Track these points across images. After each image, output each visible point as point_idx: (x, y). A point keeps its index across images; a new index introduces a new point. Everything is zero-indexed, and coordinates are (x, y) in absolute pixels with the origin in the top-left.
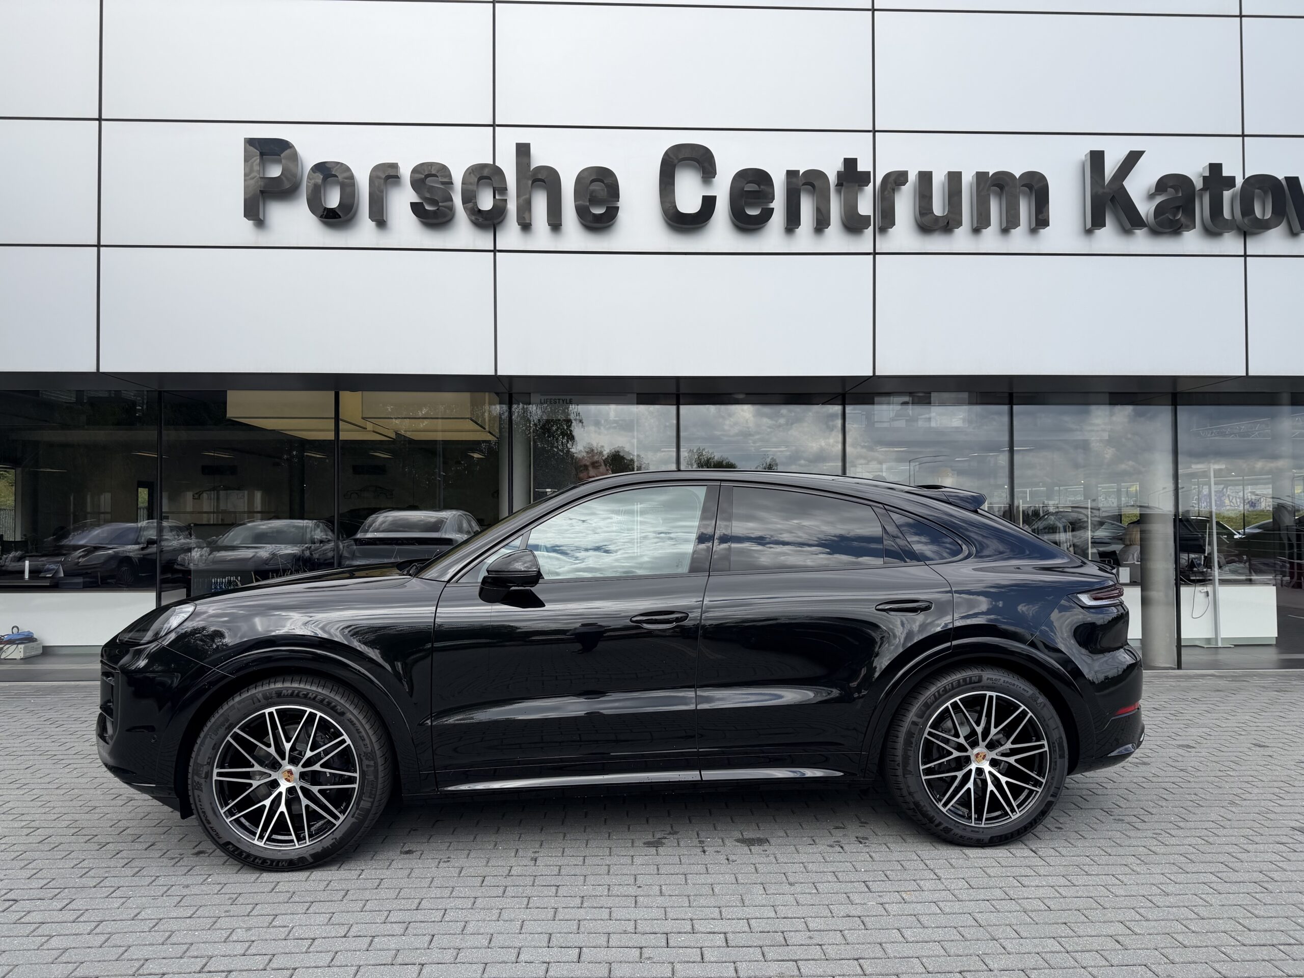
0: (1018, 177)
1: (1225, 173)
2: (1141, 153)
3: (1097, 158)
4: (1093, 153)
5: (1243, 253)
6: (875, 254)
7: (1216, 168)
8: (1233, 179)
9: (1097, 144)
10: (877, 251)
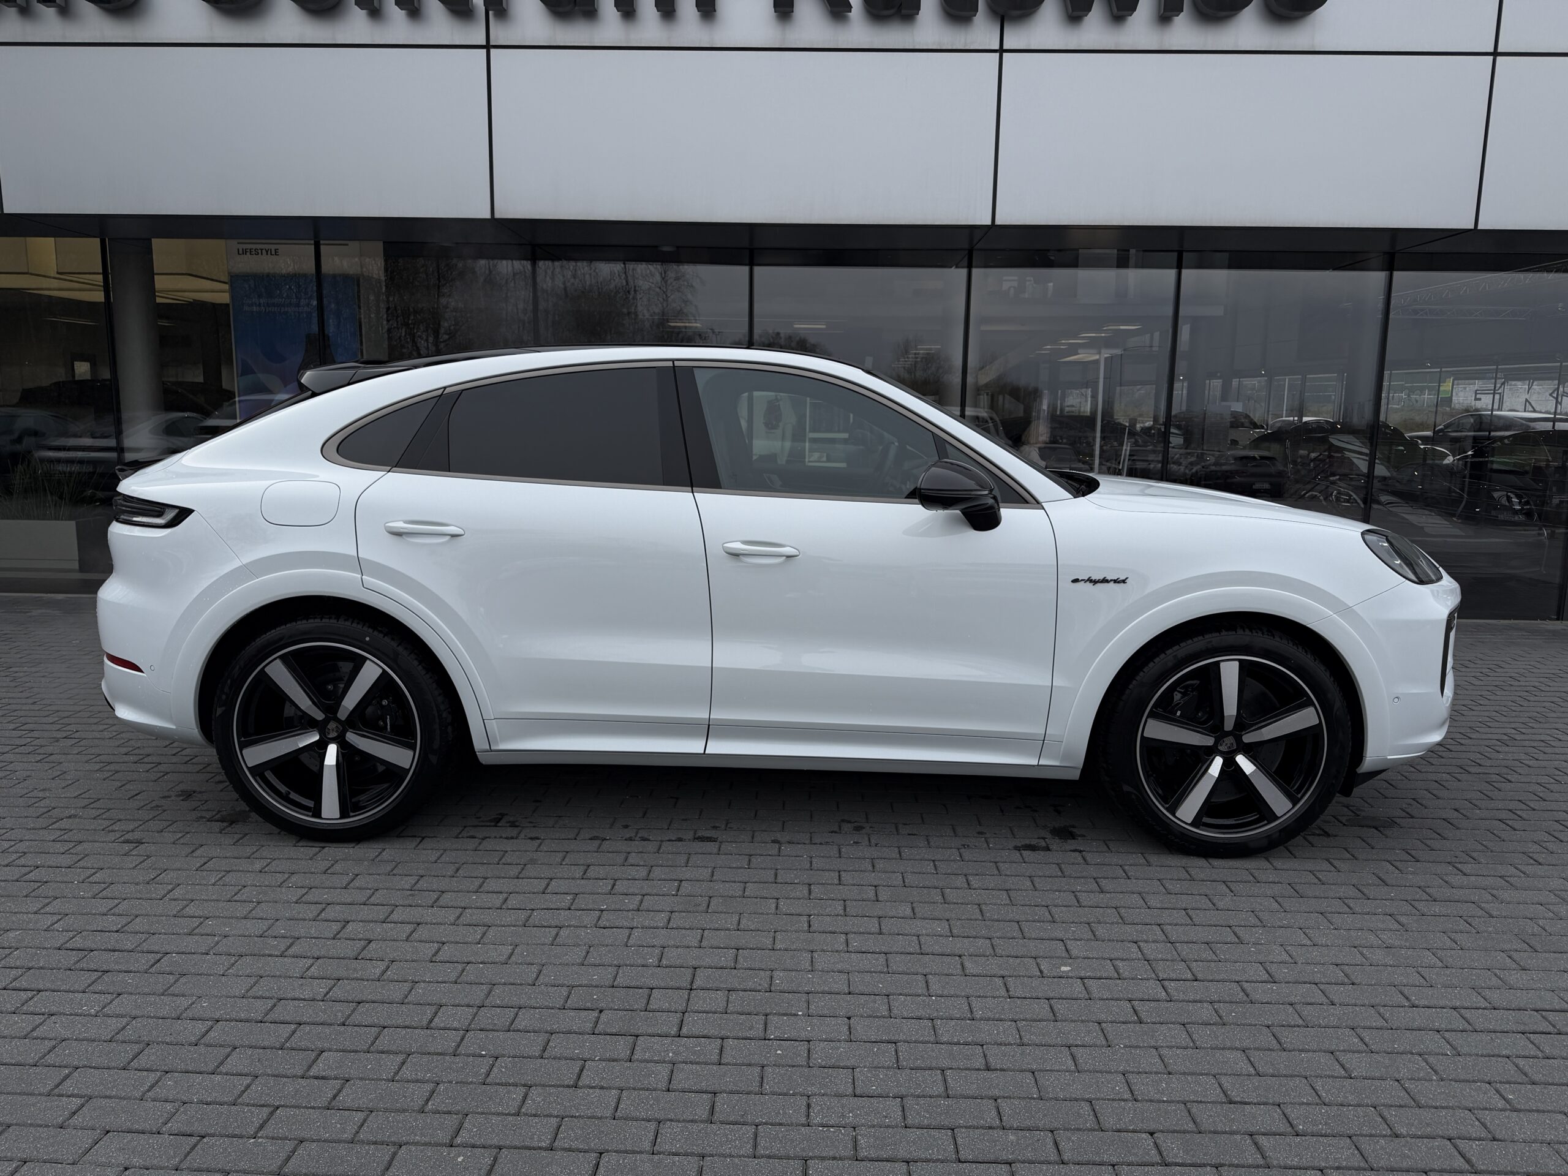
5: (997, 47)
6: (488, 47)
10: (492, 43)
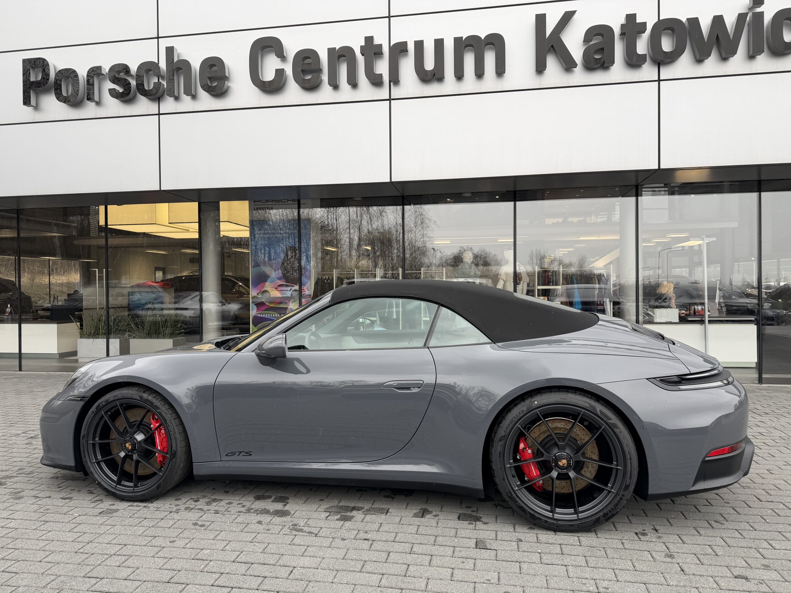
0: (483, 39)
1: (639, 20)
2: (574, 12)
3: (541, 20)
4: (537, 16)
5: (657, 79)
6: (390, 100)
7: (631, 18)
8: (644, 24)
9: (540, 9)
10: (392, 98)
